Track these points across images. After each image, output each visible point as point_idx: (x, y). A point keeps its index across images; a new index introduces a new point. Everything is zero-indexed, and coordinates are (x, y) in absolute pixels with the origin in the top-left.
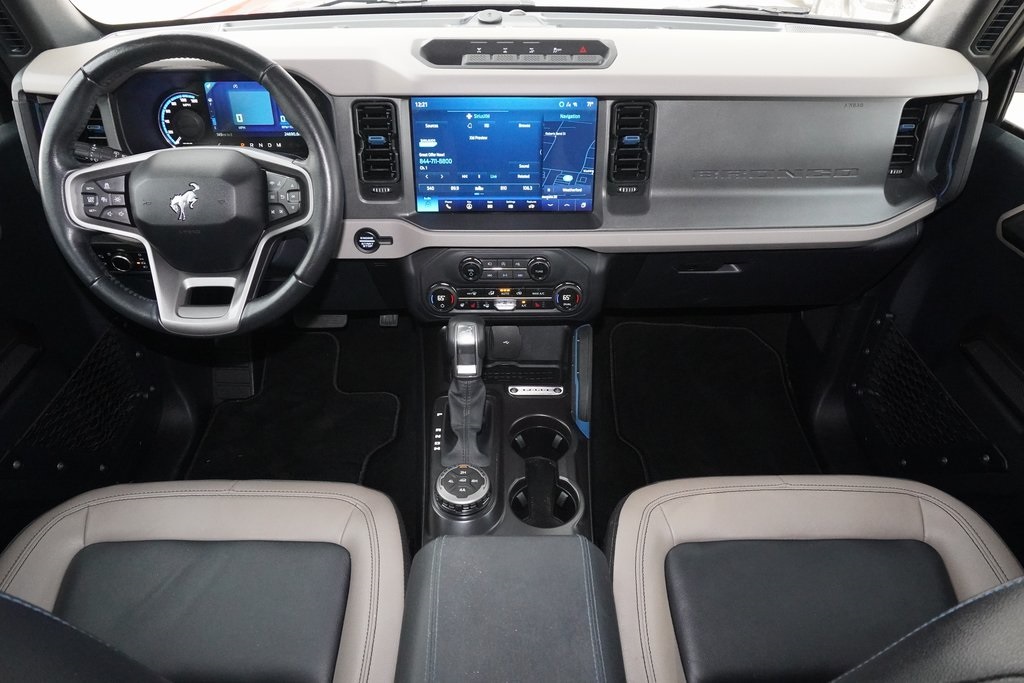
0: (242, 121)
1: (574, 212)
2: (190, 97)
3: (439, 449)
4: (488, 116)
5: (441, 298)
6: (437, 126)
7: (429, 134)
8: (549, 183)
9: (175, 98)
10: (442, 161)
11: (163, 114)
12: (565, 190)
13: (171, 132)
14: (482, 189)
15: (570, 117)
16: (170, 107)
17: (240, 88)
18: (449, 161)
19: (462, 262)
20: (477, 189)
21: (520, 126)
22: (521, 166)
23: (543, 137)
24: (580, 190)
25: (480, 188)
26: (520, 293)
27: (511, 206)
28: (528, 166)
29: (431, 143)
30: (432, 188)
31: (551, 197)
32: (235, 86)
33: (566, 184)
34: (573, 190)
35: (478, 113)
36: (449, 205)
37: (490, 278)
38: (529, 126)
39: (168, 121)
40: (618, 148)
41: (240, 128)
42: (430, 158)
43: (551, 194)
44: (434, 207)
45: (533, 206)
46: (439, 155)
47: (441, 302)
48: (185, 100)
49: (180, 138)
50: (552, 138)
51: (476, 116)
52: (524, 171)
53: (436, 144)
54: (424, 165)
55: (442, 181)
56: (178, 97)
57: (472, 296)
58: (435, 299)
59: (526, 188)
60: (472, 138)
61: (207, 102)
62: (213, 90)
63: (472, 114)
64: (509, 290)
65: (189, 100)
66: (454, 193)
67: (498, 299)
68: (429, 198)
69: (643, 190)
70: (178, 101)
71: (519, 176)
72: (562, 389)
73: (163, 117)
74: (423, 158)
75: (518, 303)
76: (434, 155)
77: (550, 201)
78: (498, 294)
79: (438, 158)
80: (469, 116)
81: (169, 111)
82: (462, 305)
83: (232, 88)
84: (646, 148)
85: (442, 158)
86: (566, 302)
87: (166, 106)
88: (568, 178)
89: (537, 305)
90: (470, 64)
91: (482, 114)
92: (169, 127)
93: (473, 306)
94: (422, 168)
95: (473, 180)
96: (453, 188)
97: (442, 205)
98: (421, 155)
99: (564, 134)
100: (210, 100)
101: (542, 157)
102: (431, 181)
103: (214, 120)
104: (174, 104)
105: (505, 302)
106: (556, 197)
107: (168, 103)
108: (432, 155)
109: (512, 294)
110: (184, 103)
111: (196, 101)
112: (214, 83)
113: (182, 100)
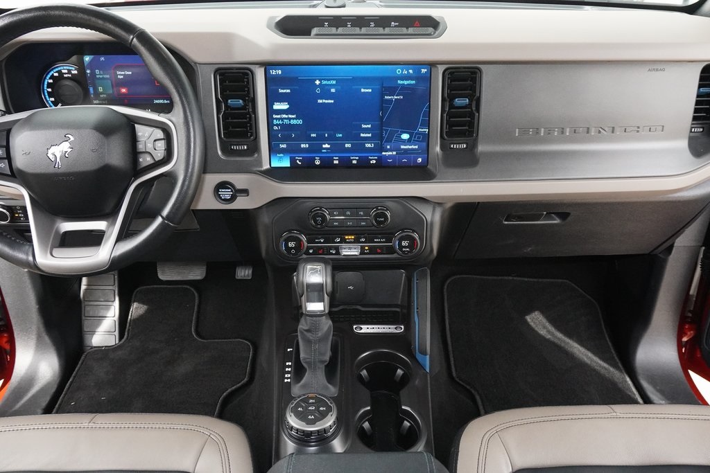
1: (411, 167)
2: (71, 68)
3: (289, 380)
4: (334, 82)
5: (291, 244)
6: (288, 91)
7: (282, 98)
8: (389, 141)
9: (57, 69)
10: (293, 122)
11: (46, 83)
12: (402, 147)
13: (53, 99)
14: (329, 146)
15: (406, 82)
16: (52, 77)
18: (300, 122)
19: (311, 212)
20: (324, 146)
21: (363, 90)
22: (364, 126)
23: (383, 101)
24: (417, 147)
25: (327, 146)
26: (363, 240)
27: (354, 162)
28: (369, 126)
29: (284, 106)
30: (284, 146)
31: (390, 153)
33: (404, 142)
34: (410, 147)
35: (325, 80)
36: (300, 160)
37: (336, 226)
38: (370, 90)
39: (50, 90)
40: (449, 109)
42: (282, 119)
43: (390, 150)
44: (286, 163)
45: (374, 162)
46: (290, 116)
47: (292, 248)
48: (66, 71)
49: (60, 104)
50: (391, 100)
51: (324, 82)
52: (366, 131)
53: (288, 106)
54: (277, 125)
55: (294, 139)
56: (59, 69)
57: (320, 243)
58: (286, 245)
59: (368, 145)
60: (320, 101)
61: (85, 73)
62: (91, 62)
63: (320, 80)
64: (353, 237)
65: (69, 72)
66: (305, 150)
67: (344, 245)
68: (282, 155)
69: (472, 147)
70: (59, 72)
71: (362, 135)
72: (403, 327)
73: (45, 86)
74: (276, 119)
75: (362, 248)
76: (287, 116)
77: (390, 157)
78: (343, 241)
79: (290, 119)
80: (318, 82)
81: (51, 81)
82: (311, 251)
84: (474, 109)
85: (293, 119)
86: (405, 247)
87: (49, 76)
88: (405, 136)
89: (379, 251)
90: (319, 35)
91: (328, 80)
92: (50, 95)
93: (320, 252)
94: (276, 128)
95: (322, 139)
96: (303, 146)
97: (293, 161)
98: (275, 116)
99: (402, 97)
100: (88, 72)
101: (382, 118)
102: (283, 140)
103: (91, 89)
104: (56, 74)
105: (350, 248)
106: (394, 153)
107: (51, 74)
108: (284, 116)
109: (356, 241)
110: (65, 73)
111: (76, 72)
112: (92, 57)
113: (63, 71)
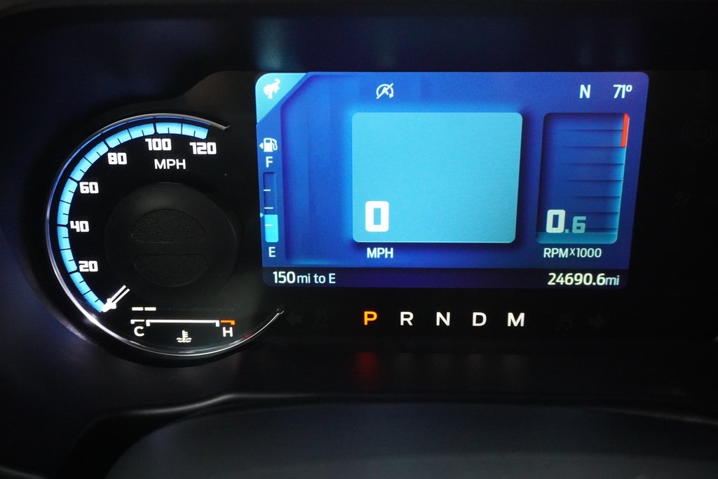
0: (384, 227)
2: (188, 131)
9: (124, 137)
11: (67, 196)
13: (91, 266)
16: (99, 171)
17: (402, 100)
32: (386, 89)
39: (82, 226)
41: (372, 254)
48: (165, 145)
49: (123, 291)
56: (136, 133)
61: (252, 153)
62: (286, 105)
65: (181, 145)
70: (134, 148)
73: (65, 208)
81: (92, 188)
83: (368, 99)
87: (84, 166)
92: (81, 247)
100: (268, 146)
103: (271, 227)
104: (118, 159)
107: (93, 156)
110: (162, 155)
111: (210, 149)
112: (294, 79)
113: (152, 145)
